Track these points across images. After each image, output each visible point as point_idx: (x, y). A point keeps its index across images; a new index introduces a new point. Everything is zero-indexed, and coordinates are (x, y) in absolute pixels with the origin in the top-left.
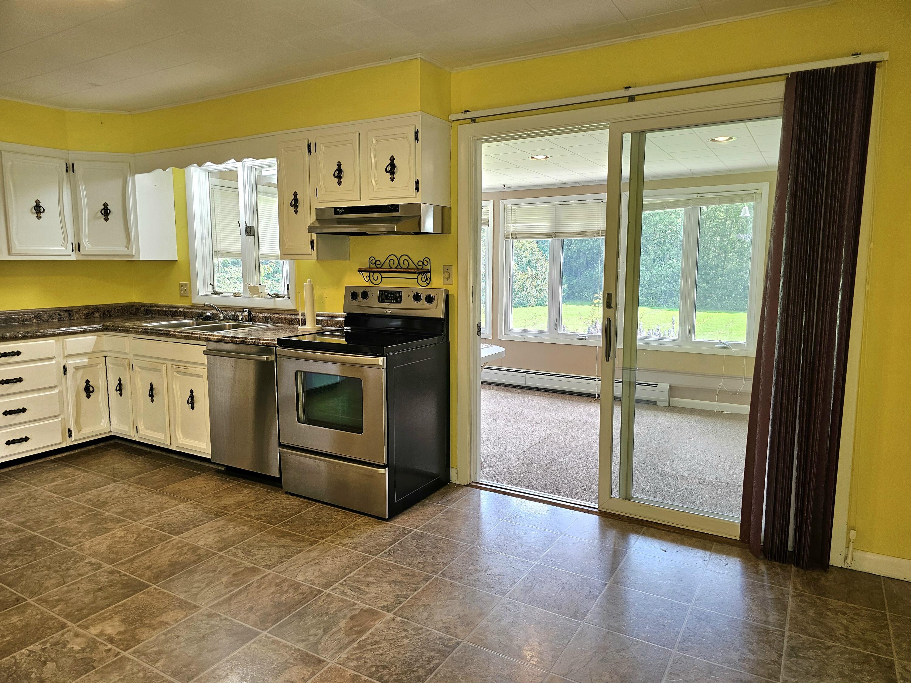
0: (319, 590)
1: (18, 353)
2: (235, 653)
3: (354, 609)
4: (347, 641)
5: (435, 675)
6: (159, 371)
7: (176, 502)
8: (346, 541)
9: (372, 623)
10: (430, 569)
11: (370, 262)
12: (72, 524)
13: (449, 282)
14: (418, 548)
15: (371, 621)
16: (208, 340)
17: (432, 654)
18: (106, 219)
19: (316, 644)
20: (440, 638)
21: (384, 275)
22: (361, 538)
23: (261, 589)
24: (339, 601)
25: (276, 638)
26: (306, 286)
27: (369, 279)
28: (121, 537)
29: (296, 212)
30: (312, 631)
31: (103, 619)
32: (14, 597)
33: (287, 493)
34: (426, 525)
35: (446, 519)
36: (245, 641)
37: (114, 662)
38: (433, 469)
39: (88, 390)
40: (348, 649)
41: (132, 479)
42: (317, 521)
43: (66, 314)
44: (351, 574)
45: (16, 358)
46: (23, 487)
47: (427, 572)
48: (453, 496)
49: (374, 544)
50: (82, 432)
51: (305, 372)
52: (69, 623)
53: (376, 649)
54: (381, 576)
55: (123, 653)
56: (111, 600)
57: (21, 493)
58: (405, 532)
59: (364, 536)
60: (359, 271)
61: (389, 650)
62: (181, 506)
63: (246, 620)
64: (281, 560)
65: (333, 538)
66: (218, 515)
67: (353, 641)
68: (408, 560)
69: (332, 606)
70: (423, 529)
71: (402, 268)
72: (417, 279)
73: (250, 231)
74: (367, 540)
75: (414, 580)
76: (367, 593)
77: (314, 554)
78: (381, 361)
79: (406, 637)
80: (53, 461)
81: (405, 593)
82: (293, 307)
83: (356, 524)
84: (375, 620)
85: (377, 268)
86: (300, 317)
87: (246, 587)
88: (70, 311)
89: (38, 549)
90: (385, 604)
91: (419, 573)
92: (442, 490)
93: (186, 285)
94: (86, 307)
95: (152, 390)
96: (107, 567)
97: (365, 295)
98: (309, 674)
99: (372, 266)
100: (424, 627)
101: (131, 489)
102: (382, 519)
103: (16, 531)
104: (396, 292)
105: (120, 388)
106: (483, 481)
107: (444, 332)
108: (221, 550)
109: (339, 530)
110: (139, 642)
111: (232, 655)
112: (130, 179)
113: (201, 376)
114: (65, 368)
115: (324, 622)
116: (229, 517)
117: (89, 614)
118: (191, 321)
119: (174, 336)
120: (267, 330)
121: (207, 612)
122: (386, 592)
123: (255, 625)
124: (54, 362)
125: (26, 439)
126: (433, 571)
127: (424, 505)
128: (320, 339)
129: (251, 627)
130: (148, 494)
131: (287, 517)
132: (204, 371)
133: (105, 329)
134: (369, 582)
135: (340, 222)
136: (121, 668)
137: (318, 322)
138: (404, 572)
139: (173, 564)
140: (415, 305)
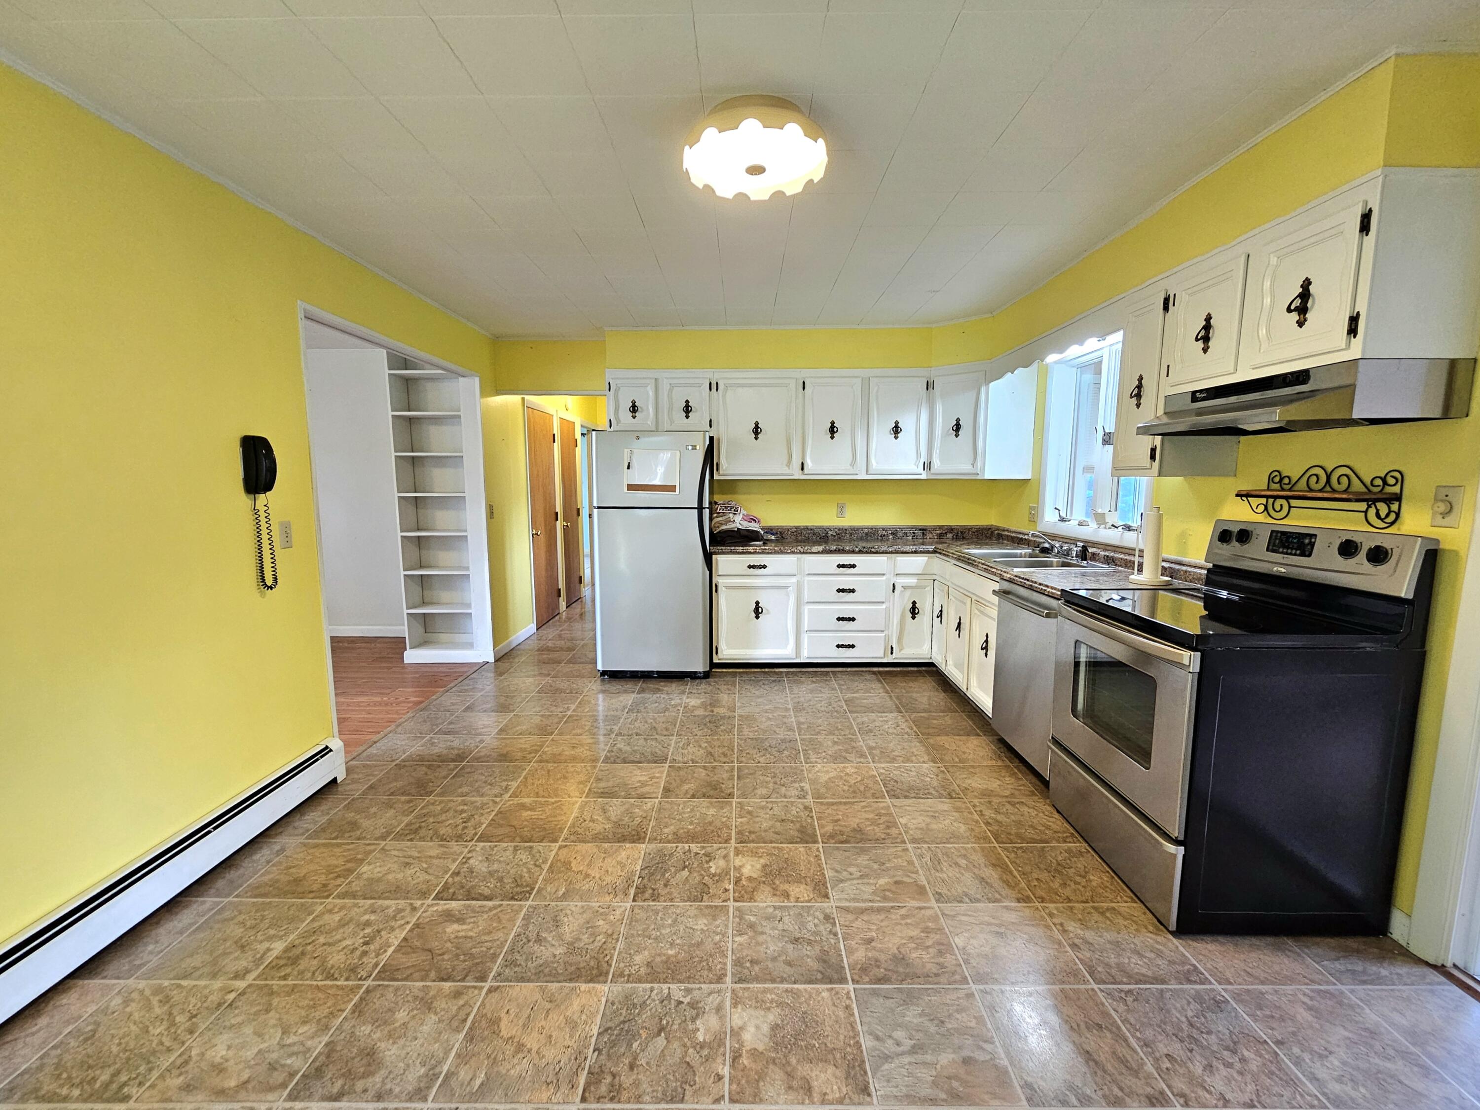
0: (966, 978)
1: (854, 566)
3: (982, 1048)
4: (926, 1091)
6: (965, 604)
7: (926, 759)
8: (1072, 927)
9: (986, 1097)
10: (1180, 1085)
11: (1271, 479)
13: (1448, 520)
14: (1191, 1025)
15: (988, 1093)
16: (1001, 577)
18: (957, 436)
21: (1294, 503)
23: (903, 922)
24: (975, 1017)
25: (854, 1006)
27: (1266, 508)
29: (1138, 405)
30: (899, 1033)
31: (754, 854)
33: (1053, 806)
34: (1248, 991)
35: (1310, 1009)
39: (914, 611)
41: (913, 715)
42: (1058, 870)
43: (920, 533)
45: (852, 570)
47: (1169, 1087)
48: (1373, 969)
49: (1113, 960)
50: (903, 652)
52: (733, 841)
54: (1075, 1027)
55: (730, 903)
58: (1190, 976)
60: (1238, 495)
62: (926, 765)
63: (850, 953)
65: (1057, 909)
66: (950, 795)
67: (932, 1101)
68: (1149, 1034)
69: (958, 1016)
70: (1236, 995)
71: (1334, 491)
72: (1366, 512)
73: (1108, 440)
74: (1108, 946)
75: (1129, 1081)
76: (1027, 1038)
77: (1012, 917)
78: (1187, 657)
80: (874, 673)
81: (1088, 1092)
83: (1114, 909)
84: (992, 1097)
85: (1283, 490)
87: (892, 907)
88: (924, 530)
90: (1039, 1081)
91: (1149, 1076)
92: (1350, 941)
93: (1036, 508)
94: (941, 527)
95: (959, 623)
96: (810, 800)
97: (1244, 536)
98: (837, 1095)
99: (1273, 486)
101: (904, 726)
102: (1161, 922)
104: (1306, 536)
105: (940, 615)
107: (1407, 627)
108: (914, 841)
109: (1078, 902)
111: (796, 986)
112: (983, 390)
113: (994, 619)
114: (894, 586)
115: (926, 1032)
116: (959, 804)
117: (751, 841)
119: (986, 568)
121: (829, 911)
123: (853, 967)
124: (884, 578)
125: (853, 646)
126: (1182, 1095)
127: (1278, 948)
129: (847, 966)
130: (911, 737)
131: (1023, 839)
132: (994, 613)
133: (937, 551)
135: (1196, 412)
137: (1165, 572)
138: (1122, 1051)
139: (858, 830)
140: (1341, 563)
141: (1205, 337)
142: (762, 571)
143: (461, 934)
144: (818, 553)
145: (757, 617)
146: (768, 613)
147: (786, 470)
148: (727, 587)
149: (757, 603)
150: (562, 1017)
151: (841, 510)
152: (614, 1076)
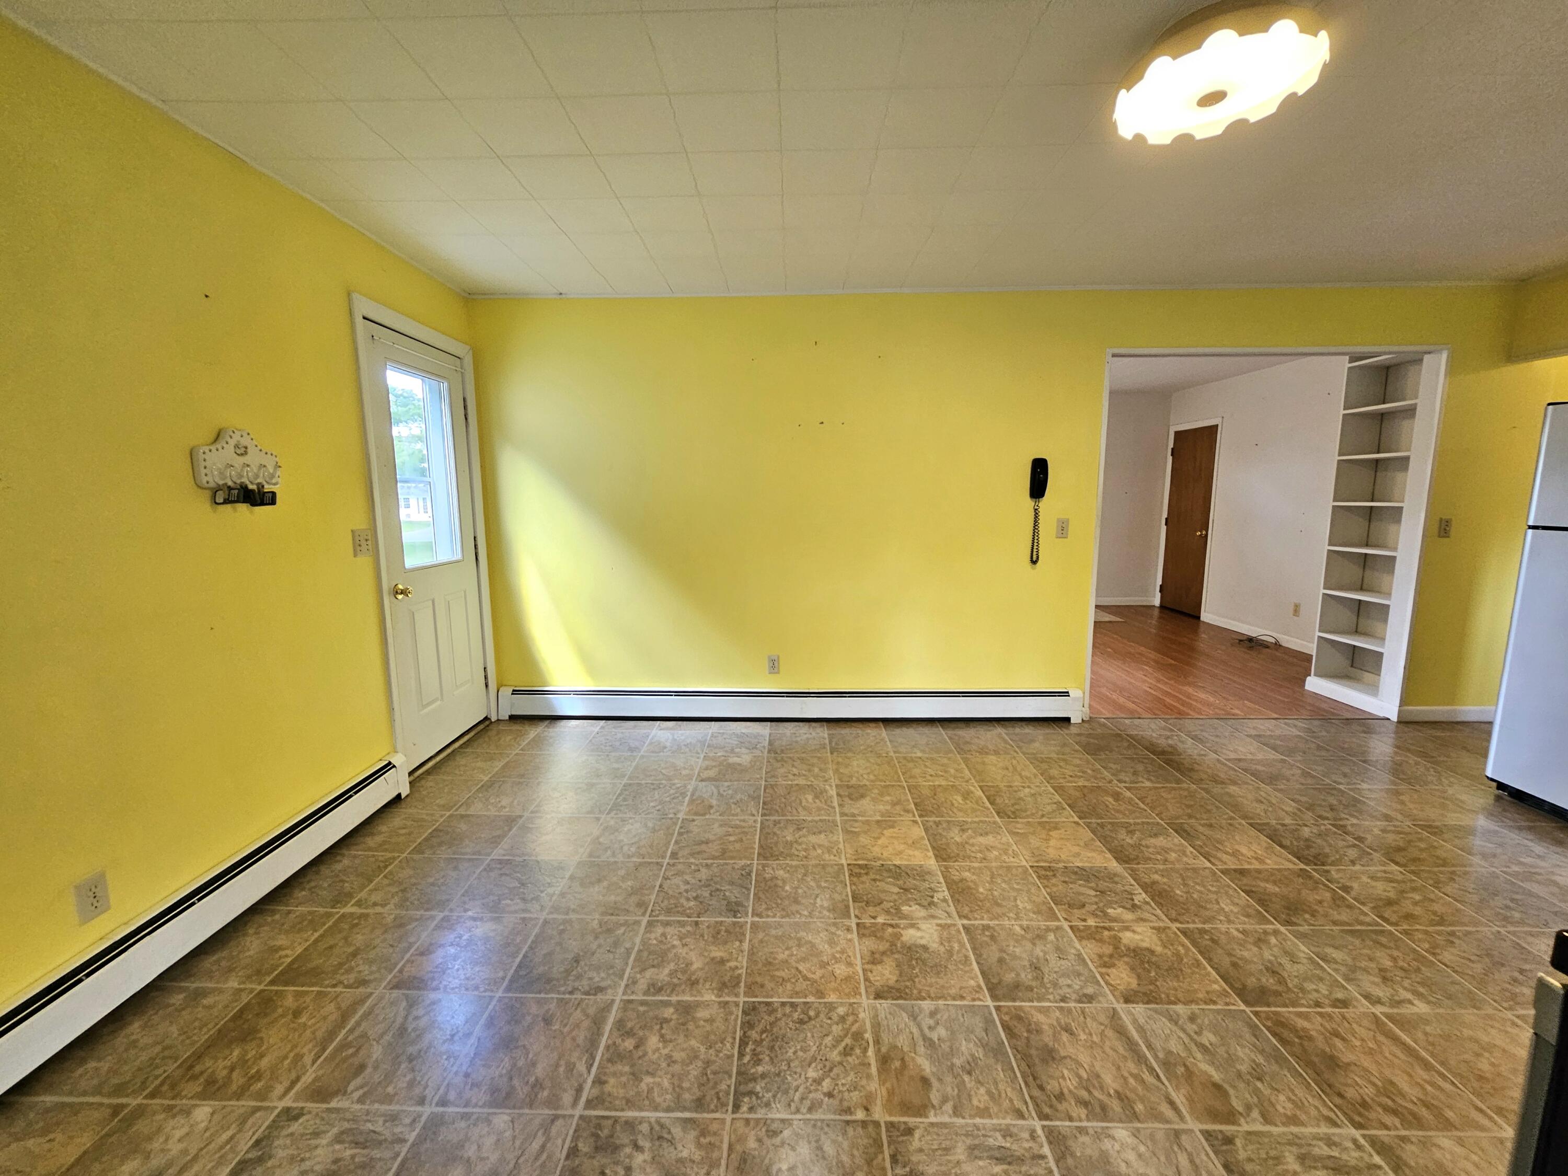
0: (1050, 1120)
4: (885, 1038)
5: (734, 1038)
19: (913, 1016)
24: (987, 1109)
40: (868, 1025)
53: (836, 1042)
69: (984, 1093)
84: (890, 1095)
90: (911, 1137)
100: (808, 1116)
150: (903, 849)
152: (867, 874)
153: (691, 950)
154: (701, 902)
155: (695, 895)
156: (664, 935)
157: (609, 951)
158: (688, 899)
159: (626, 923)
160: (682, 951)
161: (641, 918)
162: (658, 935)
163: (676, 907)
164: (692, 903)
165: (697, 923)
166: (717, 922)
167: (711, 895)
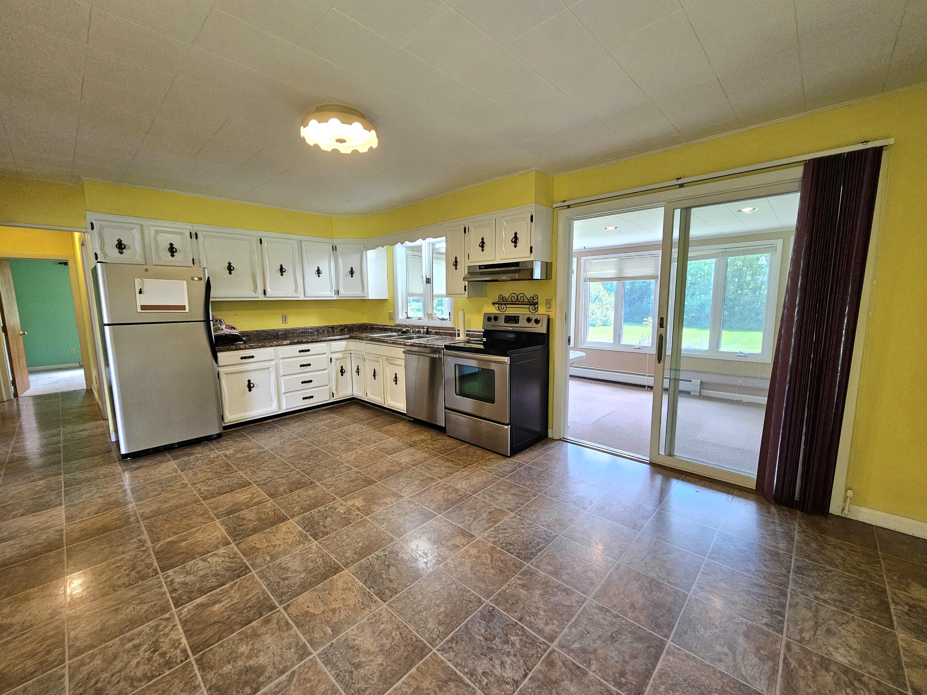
0: (470, 495)
1: (309, 350)
2: (424, 525)
3: (491, 508)
4: (488, 526)
5: (542, 553)
6: (379, 362)
7: (388, 437)
8: (484, 467)
10: (537, 489)
11: (499, 298)
12: (336, 444)
13: (550, 310)
14: (529, 475)
15: (502, 516)
16: (405, 345)
17: (540, 540)
18: (352, 277)
19: (470, 525)
20: (545, 531)
21: (508, 306)
22: (494, 466)
23: (437, 490)
24: (482, 502)
25: (446, 519)
26: (461, 313)
27: (499, 308)
28: (361, 454)
29: (456, 269)
30: (467, 518)
31: (354, 498)
32: (309, 481)
33: (449, 436)
34: (533, 462)
35: (546, 460)
36: (429, 519)
37: (361, 521)
38: (537, 428)
39: (342, 372)
40: (489, 531)
41: (365, 422)
42: (467, 454)
43: (330, 330)
44: (489, 487)
45: (307, 353)
46: (311, 422)
47: (535, 491)
48: (550, 445)
49: (501, 471)
50: (339, 395)
51: (460, 365)
52: (337, 498)
53: (505, 533)
54: (507, 490)
55: (365, 517)
56: (357, 487)
57: (310, 426)
58: (520, 465)
59: (495, 465)
60: (493, 304)
61: (513, 535)
62: (391, 439)
63: (429, 507)
64: (447, 474)
65: (476, 465)
66: (411, 446)
67: (491, 526)
68: (522, 482)
69: (478, 504)
70: (532, 464)
71: (519, 302)
72: (529, 308)
73: (428, 281)
74: (497, 468)
75: (527, 495)
76: (498, 500)
77: (466, 473)
78: (507, 359)
79: (523, 528)
80: (324, 410)
81: (522, 502)
82: (452, 326)
83: (490, 458)
84: (504, 516)
85: (504, 302)
86: (457, 332)
87: (428, 488)
88: (333, 328)
89: (320, 456)
90: (509, 507)
91: (530, 491)
92: (543, 442)
93: (392, 313)
94: (341, 326)
95: (375, 373)
96: (355, 469)
97: (496, 318)
98: (466, 542)
99: (500, 300)
100: (534, 523)
101: (364, 427)
102: (505, 456)
103: (309, 446)
104: (515, 317)
105: (358, 371)
106: (569, 438)
107: (546, 342)
108: (413, 465)
109: (480, 460)
110: (372, 512)
111: (422, 526)
112: (364, 253)
113: (401, 366)
114: (331, 359)
115: (474, 513)
116: (417, 448)
117: (346, 494)
118: (395, 334)
119: (387, 342)
120: (438, 339)
121: (407, 500)
122: (509, 500)
123: (434, 510)
124: (326, 355)
125: (312, 397)
126: (539, 491)
127: (532, 450)
128: (468, 345)
129: (432, 511)
130: (373, 431)
131: (449, 450)
132: (403, 363)
133: (351, 338)
134: (499, 493)
135: (482, 274)
136: (365, 525)
137: (467, 335)
138: (521, 489)
139: (388, 471)
140: (527, 324)
141: (482, 245)
142: (251, 360)
143: (227, 606)
144: (287, 345)
145: (250, 390)
146: (258, 386)
147: (253, 294)
148: (226, 374)
149: (249, 381)
150: (339, 591)
151: (285, 319)
152: (388, 588)
153: (536, 603)
154: (506, 635)
155: (505, 646)
156: (547, 624)
157: (588, 633)
158: (513, 645)
159: (570, 651)
160: (541, 605)
161: (556, 649)
162: (550, 626)
163: (525, 642)
164: (512, 638)
165: (520, 619)
166: (508, 612)
167: (494, 639)
